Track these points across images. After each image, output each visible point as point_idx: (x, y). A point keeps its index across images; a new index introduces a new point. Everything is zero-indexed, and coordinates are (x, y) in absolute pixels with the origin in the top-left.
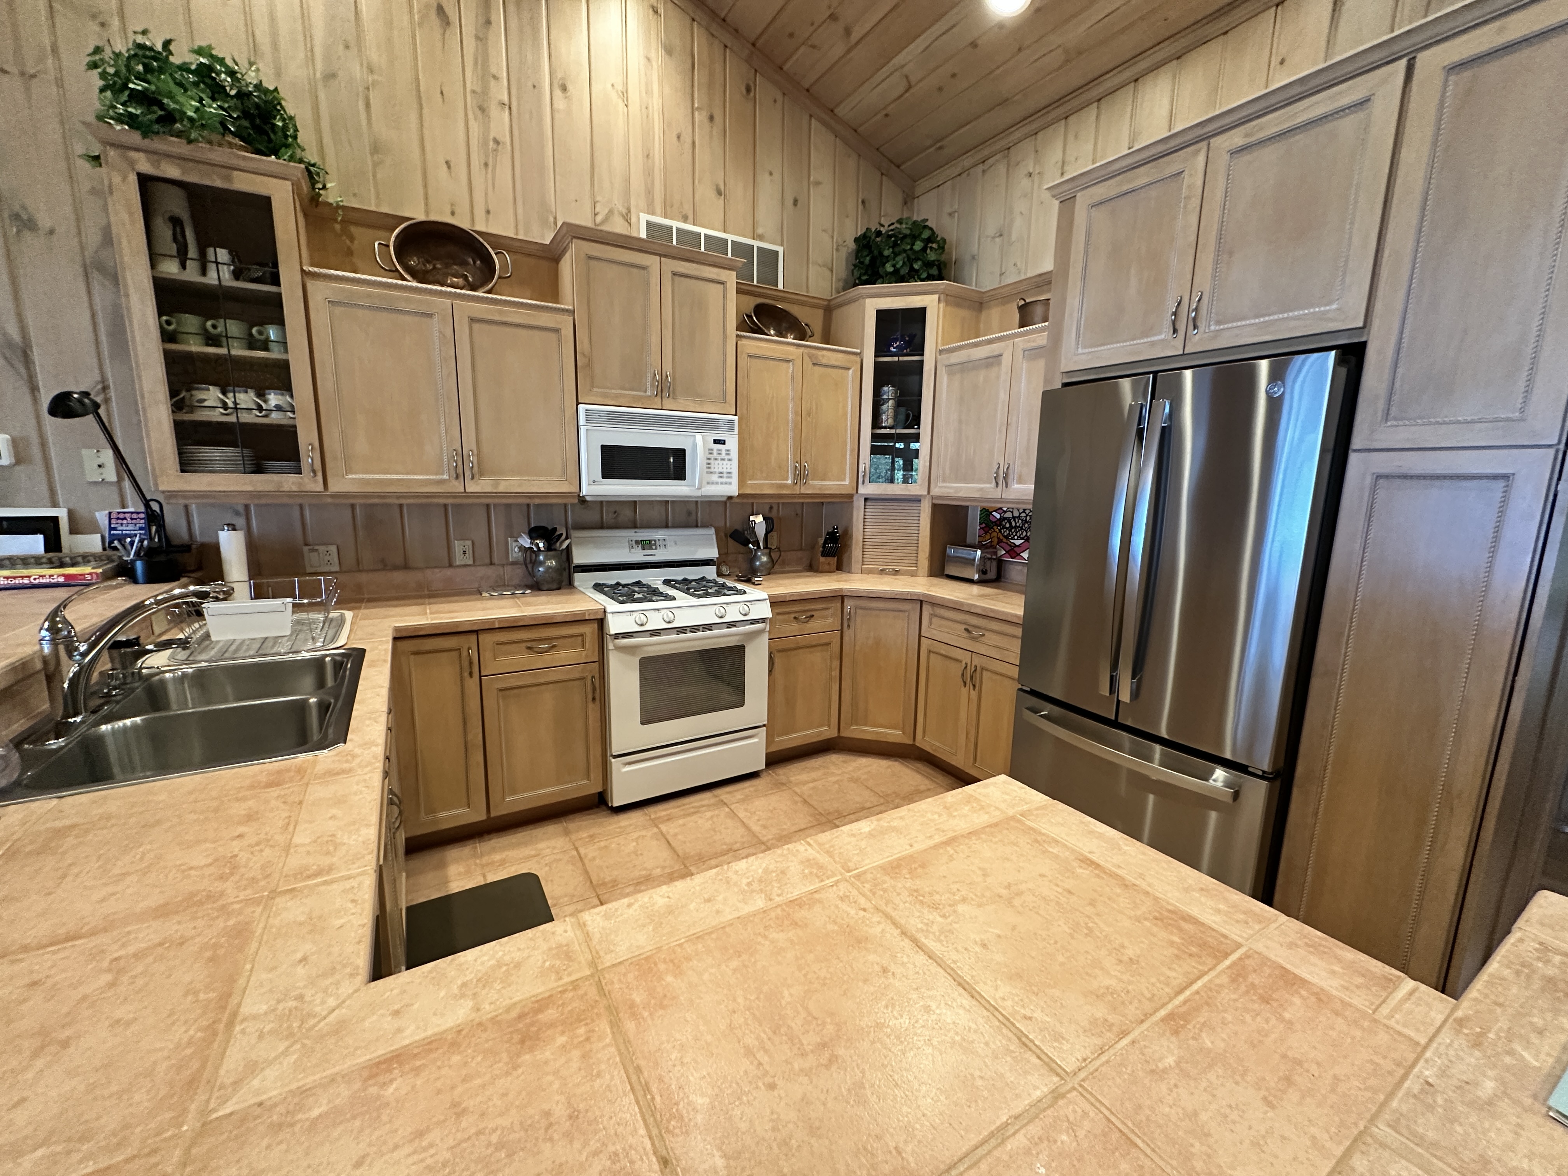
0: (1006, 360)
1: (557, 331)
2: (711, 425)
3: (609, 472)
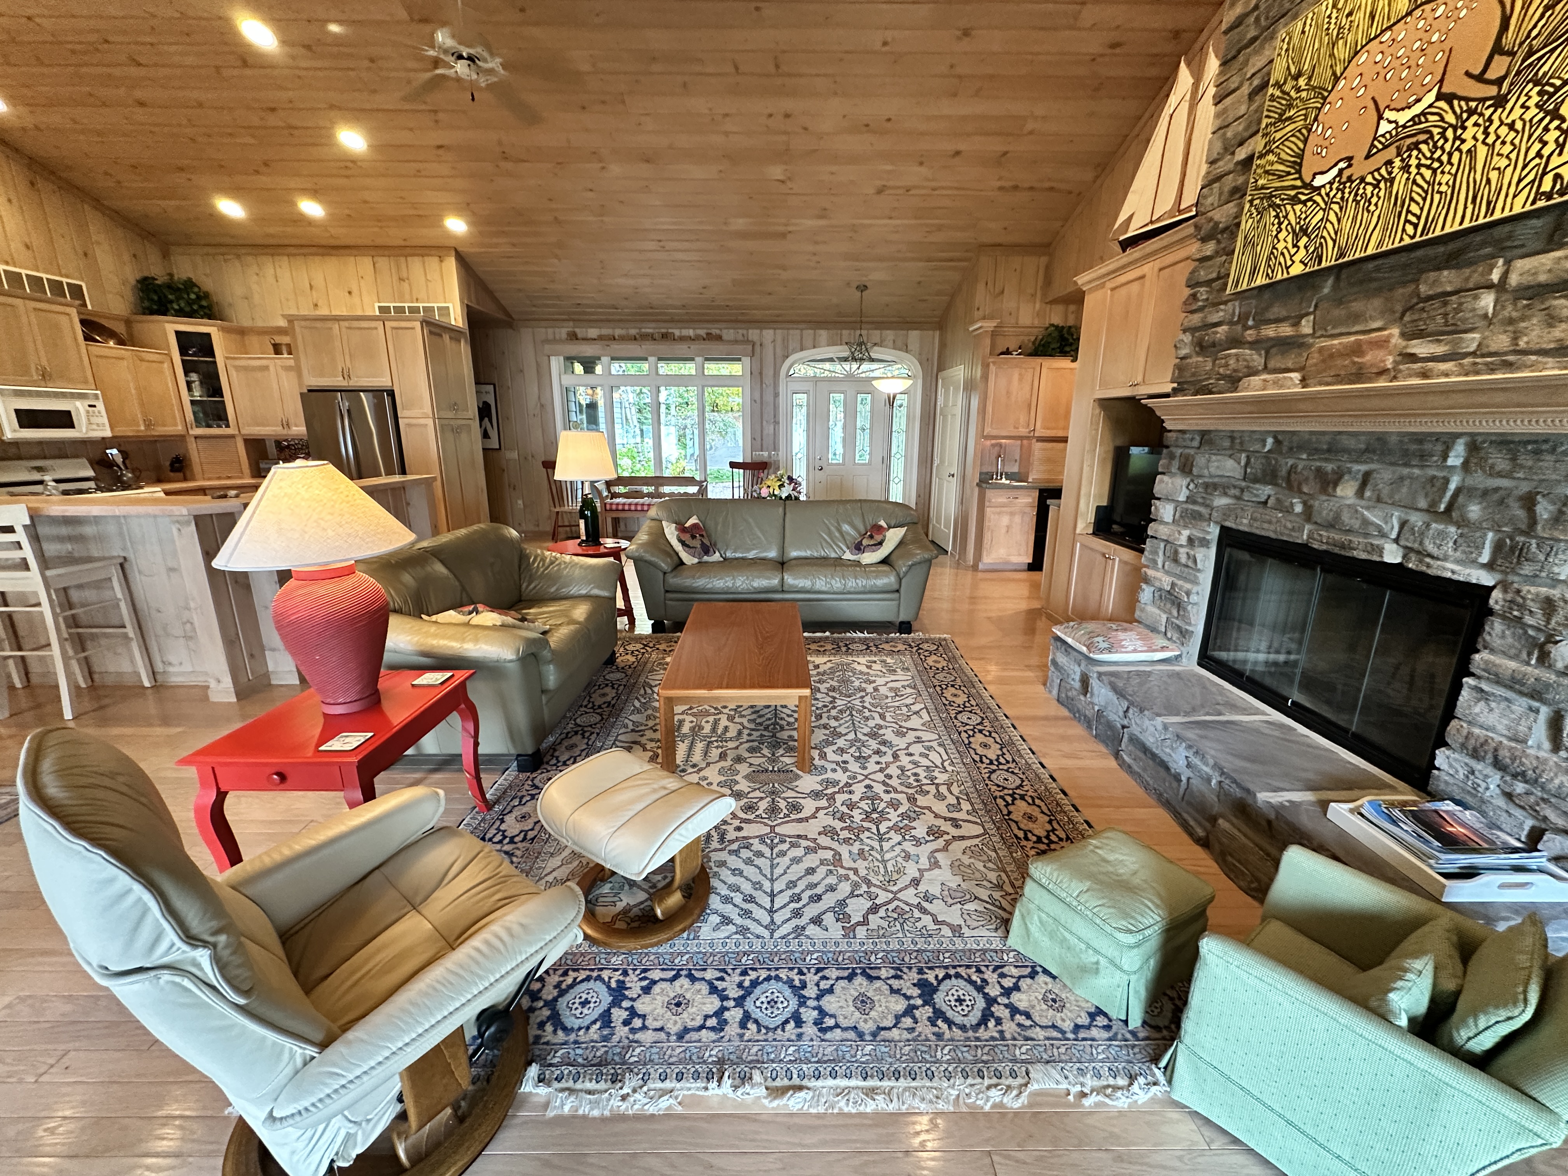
0: (272, 368)
2: (81, 396)
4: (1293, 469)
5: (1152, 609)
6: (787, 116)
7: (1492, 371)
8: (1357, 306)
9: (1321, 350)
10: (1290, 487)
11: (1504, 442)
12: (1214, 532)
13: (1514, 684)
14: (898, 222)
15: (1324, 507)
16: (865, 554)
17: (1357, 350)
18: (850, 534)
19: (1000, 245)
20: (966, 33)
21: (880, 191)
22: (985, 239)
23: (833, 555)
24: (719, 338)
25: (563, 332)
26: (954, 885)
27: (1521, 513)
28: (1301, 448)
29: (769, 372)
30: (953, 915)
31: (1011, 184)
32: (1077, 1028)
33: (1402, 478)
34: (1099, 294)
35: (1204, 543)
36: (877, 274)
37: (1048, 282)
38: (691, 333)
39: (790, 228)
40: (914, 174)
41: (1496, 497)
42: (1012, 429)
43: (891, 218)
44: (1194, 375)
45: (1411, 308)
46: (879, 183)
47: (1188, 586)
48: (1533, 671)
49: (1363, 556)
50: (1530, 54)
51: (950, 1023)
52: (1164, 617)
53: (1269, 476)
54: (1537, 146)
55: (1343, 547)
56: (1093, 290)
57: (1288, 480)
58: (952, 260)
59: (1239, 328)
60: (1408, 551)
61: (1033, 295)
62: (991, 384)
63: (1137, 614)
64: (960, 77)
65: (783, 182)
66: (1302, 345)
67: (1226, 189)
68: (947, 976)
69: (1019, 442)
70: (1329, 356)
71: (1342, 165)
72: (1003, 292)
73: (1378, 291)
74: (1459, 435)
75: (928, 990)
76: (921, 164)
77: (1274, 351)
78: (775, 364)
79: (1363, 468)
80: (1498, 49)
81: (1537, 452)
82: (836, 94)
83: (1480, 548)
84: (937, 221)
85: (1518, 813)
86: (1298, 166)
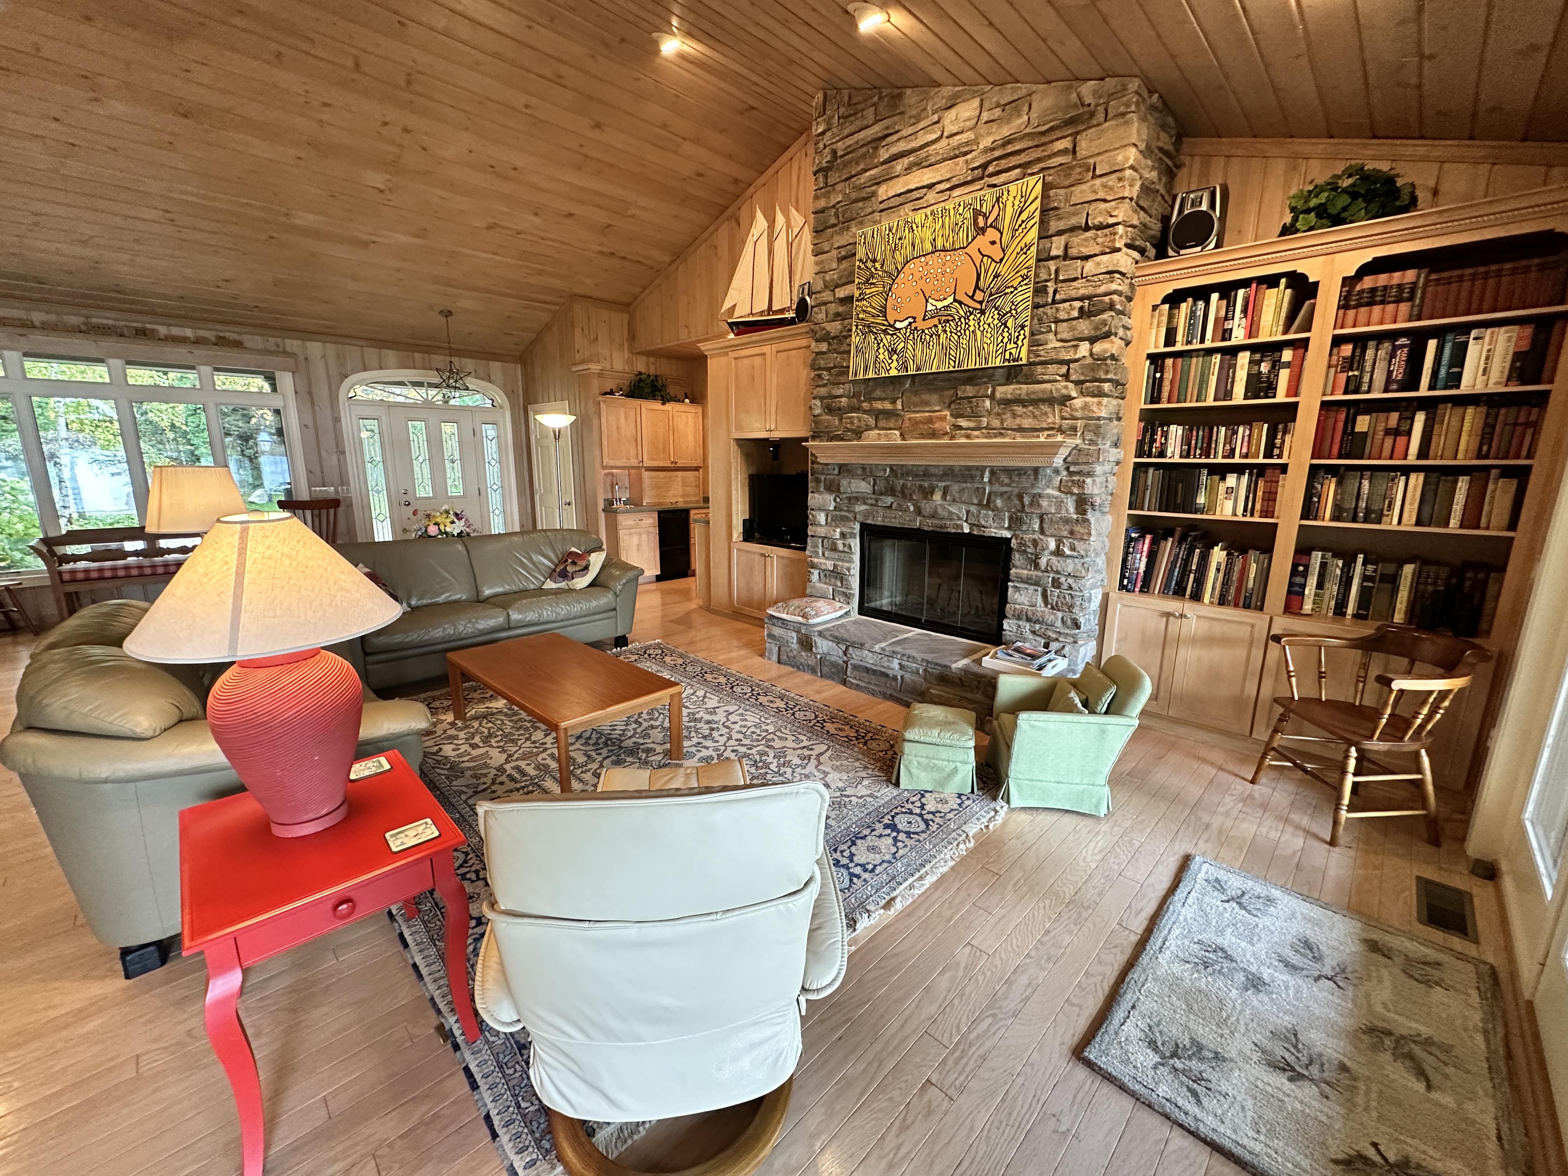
4: (904, 486)
5: (819, 585)
6: (406, 130)
7: (996, 437)
8: (926, 397)
9: (910, 419)
10: (904, 496)
11: (1007, 471)
12: (857, 527)
13: (1028, 581)
14: (504, 259)
15: (927, 507)
16: (575, 580)
17: (930, 421)
18: (544, 564)
19: (590, 297)
20: (598, 126)
21: (489, 228)
22: (579, 290)
23: (532, 587)
24: (238, 344)
26: (846, 778)
27: (1017, 502)
28: (908, 474)
29: (322, 392)
30: (862, 791)
31: (609, 250)
32: (960, 805)
33: (963, 489)
34: (723, 360)
35: (852, 535)
36: (466, 303)
37: (632, 337)
38: (189, 333)
39: (375, 239)
40: (527, 221)
41: (1006, 496)
42: (624, 460)
43: (494, 254)
44: (826, 427)
45: (953, 402)
46: (491, 221)
47: (847, 565)
48: (1034, 573)
49: (953, 531)
50: (991, 295)
51: (916, 833)
52: (831, 588)
53: (891, 491)
54: (1000, 338)
55: (941, 527)
56: (712, 356)
57: (903, 492)
58: (545, 302)
59: (855, 400)
60: (972, 525)
61: (622, 345)
62: (604, 419)
63: (808, 591)
64: (586, 156)
65: (381, 191)
66: (897, 415)
67: (831, 312)
68: (893, 817)
69: (626, 472)
70: (915, 423)
71: (910, 320)
72: (597, 339)
73: (935, 390)
74: (986, 467)
75: (893, 827)
76: (536, 214)
77: (881, 416)
78: (330, 384)
79: (943, 484)
80: (977, 287)
81: (1019, 474)
82: (467, 129)
83: (1004, 520)
84: (540, 267)
85: (1038, 638)
86: (884, 314)
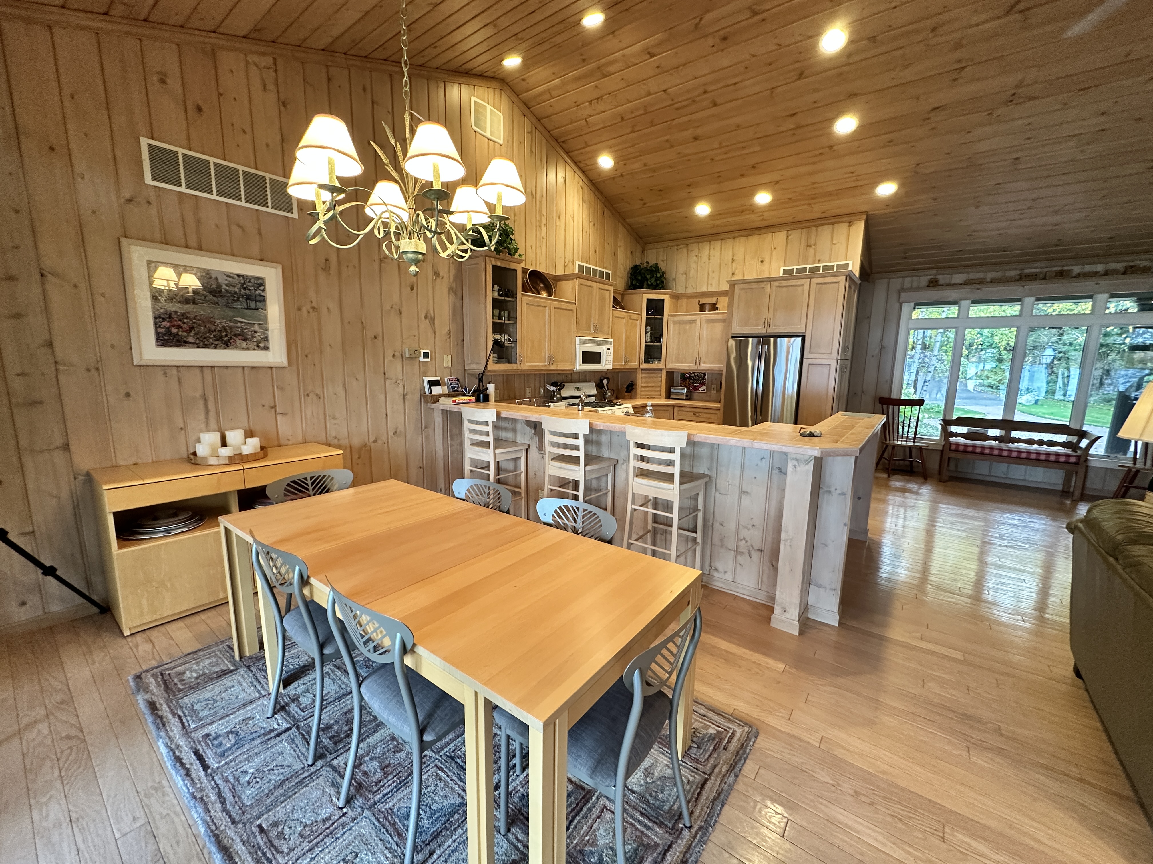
0: (698, 322)
1: (572, 310)
2: (606, 343)
3: (584, 361)
25: (924, 280)
